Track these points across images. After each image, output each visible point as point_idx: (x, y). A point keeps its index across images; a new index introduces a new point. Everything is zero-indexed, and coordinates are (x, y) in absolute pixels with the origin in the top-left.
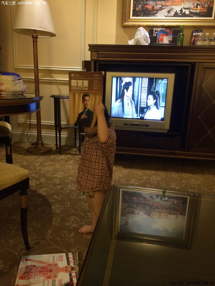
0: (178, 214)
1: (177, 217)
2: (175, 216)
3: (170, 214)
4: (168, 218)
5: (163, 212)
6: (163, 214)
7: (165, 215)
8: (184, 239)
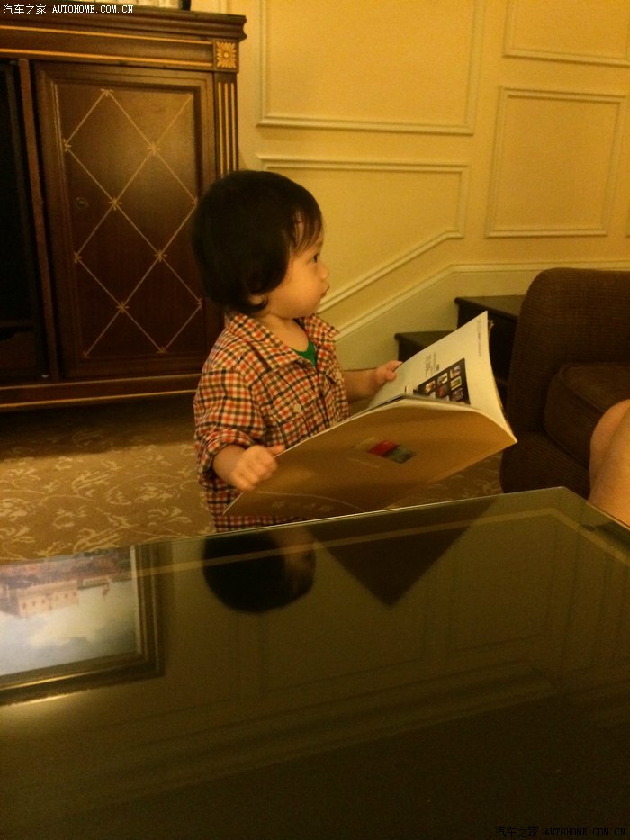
0: (109, 580)
1: (105, 593)
2: (100, 589)
3: (82, 588)
4: (78, 603)
5: (59, 589)
6: (61, 595)
7: (66, 596)
8: (139, 650)
